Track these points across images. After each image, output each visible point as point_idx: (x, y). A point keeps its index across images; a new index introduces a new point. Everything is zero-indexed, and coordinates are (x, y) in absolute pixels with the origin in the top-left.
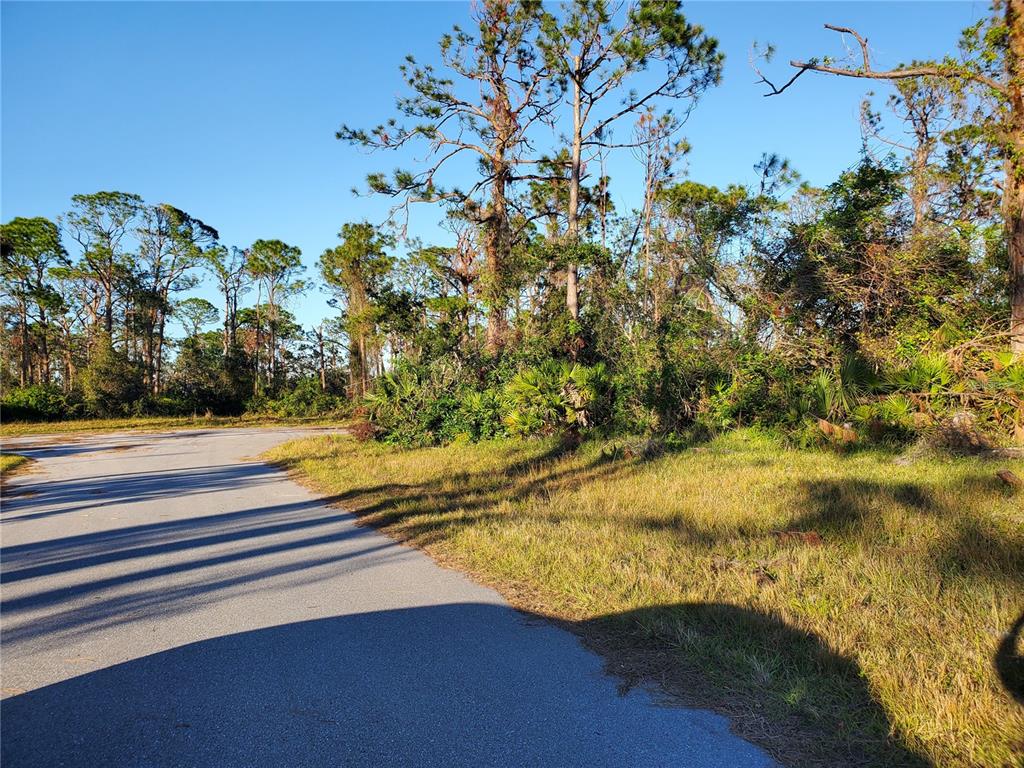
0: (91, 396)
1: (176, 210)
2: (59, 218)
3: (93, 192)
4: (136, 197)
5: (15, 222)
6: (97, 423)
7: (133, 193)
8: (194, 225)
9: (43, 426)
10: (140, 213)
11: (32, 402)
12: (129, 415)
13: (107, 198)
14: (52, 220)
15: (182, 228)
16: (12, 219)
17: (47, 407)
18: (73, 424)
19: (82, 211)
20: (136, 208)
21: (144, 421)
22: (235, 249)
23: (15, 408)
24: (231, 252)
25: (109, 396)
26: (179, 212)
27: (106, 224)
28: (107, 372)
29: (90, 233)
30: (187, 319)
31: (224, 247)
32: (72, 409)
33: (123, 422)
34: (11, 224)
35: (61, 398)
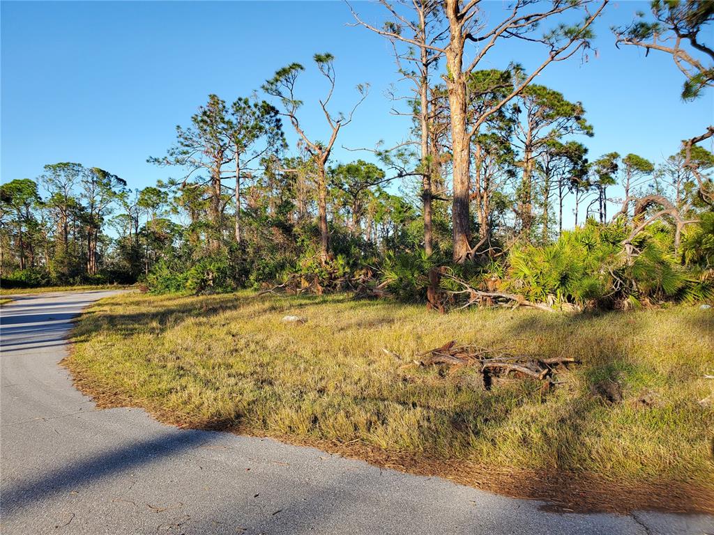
0: (54, 275)
1: (101, 171)
2: (37, 178)
3: (55, 163)
4: (79, 165)
5: (13, 182)
6: (56, 288)
7: (77, 163)
8: (112, 179)
9: (28, 290)
10: (81, 174)
11: (23, 278)
12: (72, 285)
13: (64, 166)
14: (33, 180)
15: (105, 181)
16: (12, 181)
17: (30, 280)
18: (43, 289)
19: (49, 174)
20: (79, 171)
21: (80, 287)
22: (137, 190)
23: (14, 281)
24: (134, 192)
25: (63, 274)
26: (104, 172)
27: (63, 180)
28: (62, 262)
29: (54, 187)
30: (118, 227)
31: (130, 190)
32: (44, 281)
33: (69, 288)
34: (12, 183)
35: (38, 276)
